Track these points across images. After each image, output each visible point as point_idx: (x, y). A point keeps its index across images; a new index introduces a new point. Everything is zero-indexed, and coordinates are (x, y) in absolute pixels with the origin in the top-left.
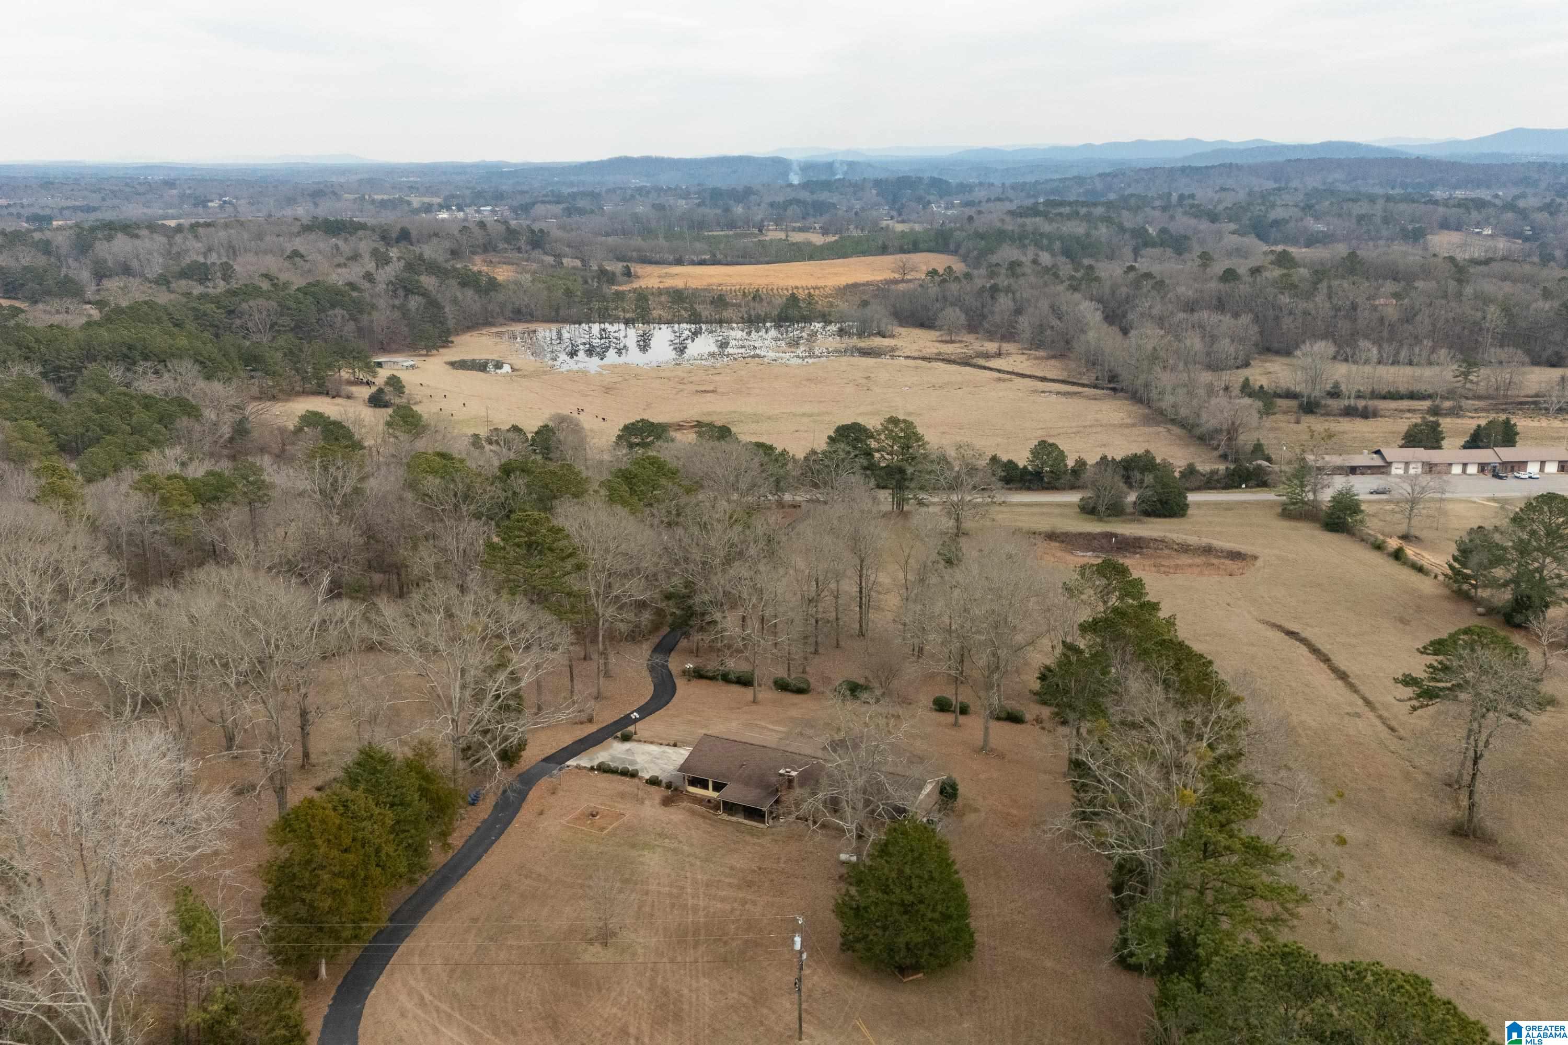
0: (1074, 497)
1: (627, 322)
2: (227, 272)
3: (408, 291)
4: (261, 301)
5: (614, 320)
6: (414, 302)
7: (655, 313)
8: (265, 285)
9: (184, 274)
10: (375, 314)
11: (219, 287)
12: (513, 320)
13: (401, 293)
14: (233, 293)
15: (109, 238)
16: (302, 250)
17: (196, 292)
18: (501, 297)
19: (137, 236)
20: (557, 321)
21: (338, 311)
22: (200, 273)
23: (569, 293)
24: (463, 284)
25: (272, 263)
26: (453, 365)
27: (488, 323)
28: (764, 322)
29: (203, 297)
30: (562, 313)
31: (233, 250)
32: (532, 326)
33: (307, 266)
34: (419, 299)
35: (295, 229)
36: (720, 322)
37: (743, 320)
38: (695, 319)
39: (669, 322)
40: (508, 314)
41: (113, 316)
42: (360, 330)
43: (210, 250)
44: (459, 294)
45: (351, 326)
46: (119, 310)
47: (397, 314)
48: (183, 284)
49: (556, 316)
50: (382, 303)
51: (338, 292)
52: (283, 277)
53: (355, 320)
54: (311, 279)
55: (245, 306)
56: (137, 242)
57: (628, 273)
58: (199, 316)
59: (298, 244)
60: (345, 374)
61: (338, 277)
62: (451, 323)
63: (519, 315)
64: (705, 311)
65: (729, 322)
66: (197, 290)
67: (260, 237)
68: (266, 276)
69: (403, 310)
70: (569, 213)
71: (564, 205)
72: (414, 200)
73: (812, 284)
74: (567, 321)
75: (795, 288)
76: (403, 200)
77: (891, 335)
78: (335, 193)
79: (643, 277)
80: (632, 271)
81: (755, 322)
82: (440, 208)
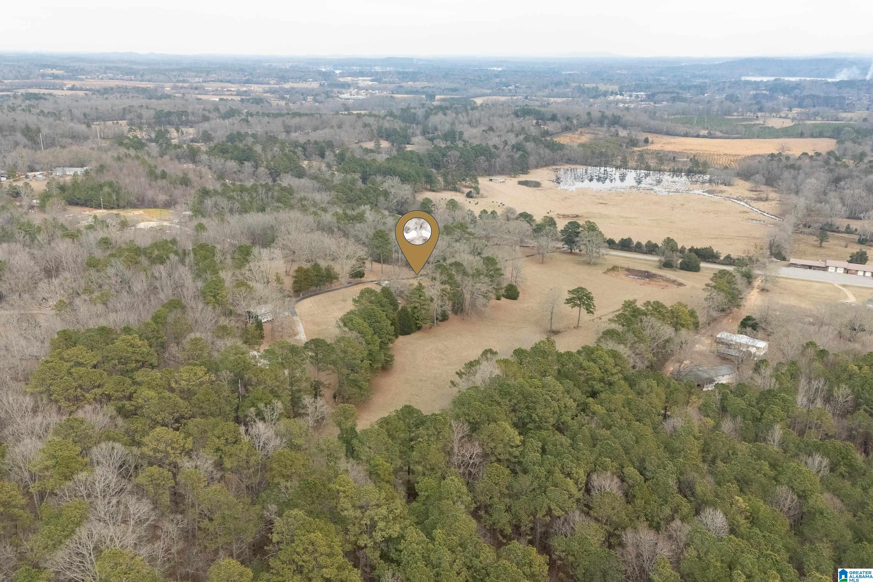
0: (656, 258)
2: (461, 135)
4: (455, 152)
5: (612, 166)
6: (518, 155)
7: (630, 164)
8: (460, 145)
9: (445, 135)
10: (499, 159)
16: (498, 126)
18: (563, 153)
20: (585, 165)
22: (451, 135)
23: (593, 152)
26: (521, 183)
28: (681, 172)
30: (589, 161)
32: (573, 167)
33: (488, 135)
34: (521, 153)
35: (509, 113)
36: (660, 171)
37: (670, 171)
38: (648, 168)
39: (635, 169)
40: (564, 160)
42: (488, 165)
44: (542, 152)
45: (486, 163)
47: (509, 159)
48: (438, 141)
49: (586, 163)
50: (504, 154)
51: (488, 149)
53: (489, 161)
54: (481, 143)
55: (449, 153)
57: (646, 141)
59: (499, 123)
60: (467, 184)
62: (532, 163)
63: (569, 161)
64: (652, 163)
65: (664, 171)
66: (440, 144)
69: (512, 158)
70: (674, 100)
71: (673, 95)
72: (602, 87)
73: (737, 153)
74: (590, 165)
75: (725, 154)
76: (596, 89)
77: (729, 184)
78: (567, 83)
79: (652, 143)
80: (650, 140)
81: (676, 172)
82: (612, 93)
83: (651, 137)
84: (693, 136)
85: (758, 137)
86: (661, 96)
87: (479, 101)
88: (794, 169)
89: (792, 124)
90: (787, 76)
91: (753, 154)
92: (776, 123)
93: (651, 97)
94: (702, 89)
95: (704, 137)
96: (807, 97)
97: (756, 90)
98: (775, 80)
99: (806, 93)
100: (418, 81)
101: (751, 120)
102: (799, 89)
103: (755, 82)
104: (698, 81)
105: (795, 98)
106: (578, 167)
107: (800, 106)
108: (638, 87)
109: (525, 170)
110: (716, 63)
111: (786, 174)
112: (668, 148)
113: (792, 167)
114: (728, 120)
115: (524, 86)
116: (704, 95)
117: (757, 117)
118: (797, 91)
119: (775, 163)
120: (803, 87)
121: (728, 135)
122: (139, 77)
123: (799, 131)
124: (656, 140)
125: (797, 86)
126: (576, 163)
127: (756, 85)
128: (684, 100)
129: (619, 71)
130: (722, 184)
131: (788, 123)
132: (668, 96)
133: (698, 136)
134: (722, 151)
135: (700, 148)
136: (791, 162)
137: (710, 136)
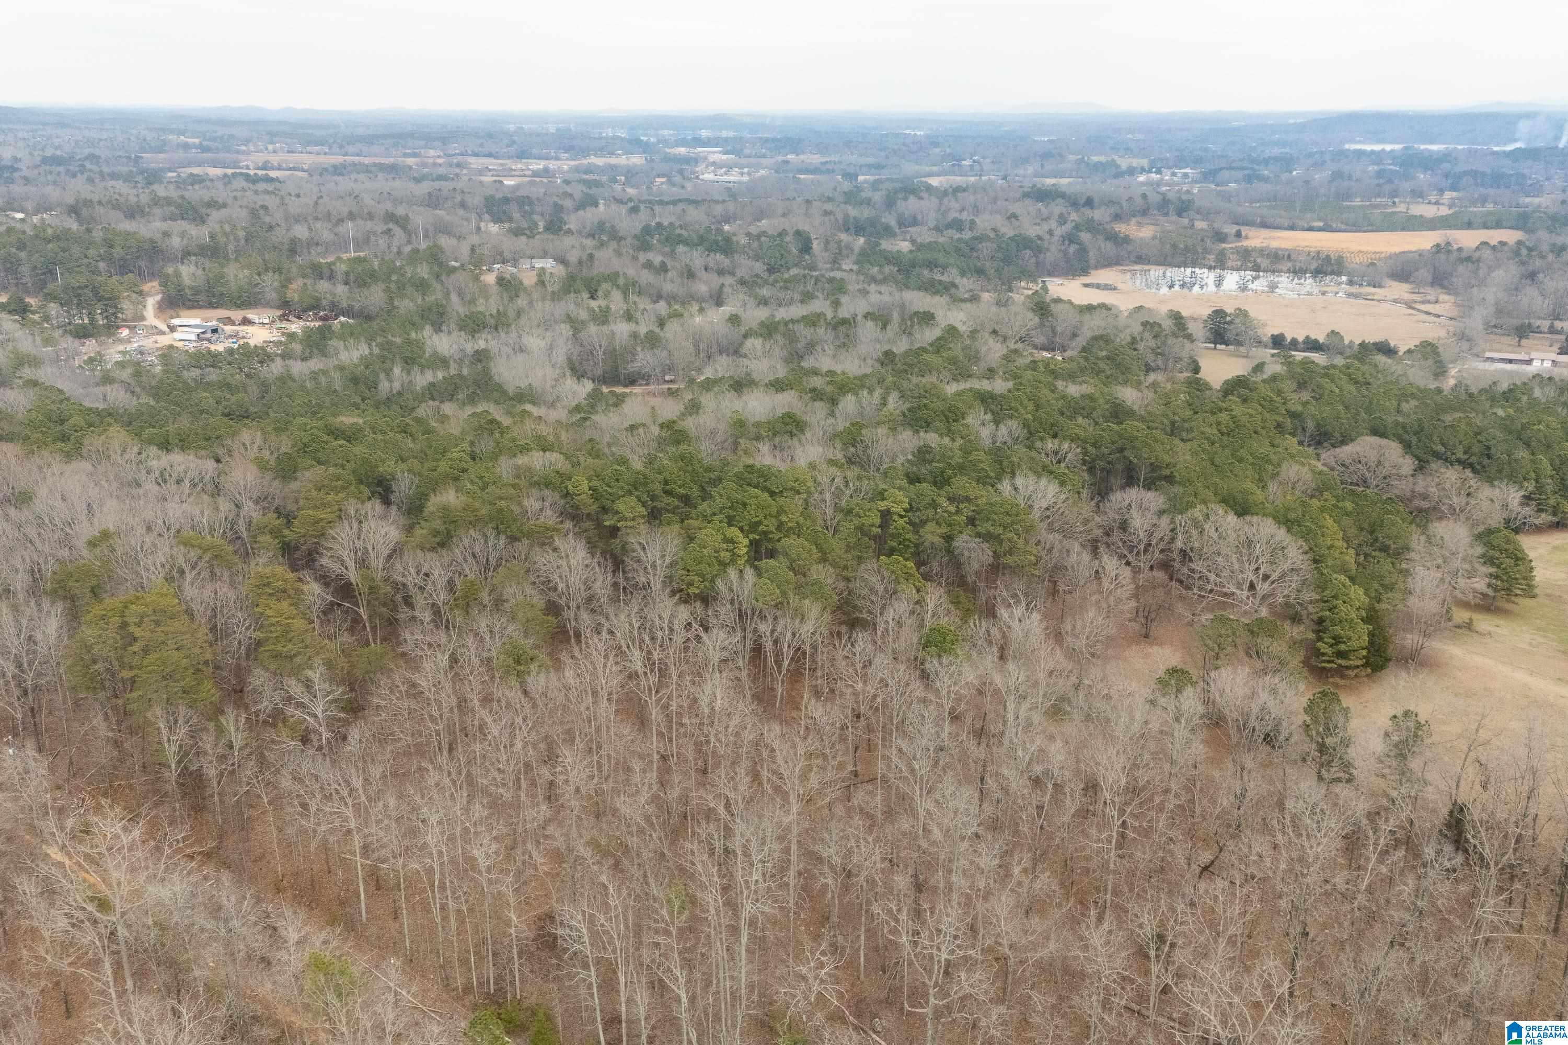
1: (1210, 268)
2: (973, 224)
3: (1071, 242)
4: (989, 244)
5: (1202, 266)
6: (1073, 248)
7: (1230, 263)
8: (992, 235)
9: (949, 226)
10: (1048, 254)
11: (967, 235)
12: (1136, 263)
13: (1067, 242)
14: (975, 238)
15: (906, 199)
16: (1018, 212)
17: (956, 237)
18: (1130, 248)
19: (922, 198)
20: (1165, 265)
21: (1028, 251)
22: (957, 225)
24: (1107, 239)
25: (998, 221)
26: (1086, 285)
27: (1118, 263)
28: (1305, 273)
29: (959, 240)
30: (1169, 259)
31: (977, 210)
32: (1146, 267)
33: (1017, 223)
34: (1076, 246)
35: (1018, 195)
36: (1274, 271)
37: (1289, 271)
38: (1257, 268)
40: (1132, 259)
41: (921, 247)
42: (1037, 263)
43: (962, 210)
44: (1103, 246)
45: (1033, 260)
46: (922, 245)
47: (1061, 255)
48: (951, 232)
49: (1164, 261)
50: (1053, 248)
51: (1031, 241)
52: (1003, 230)
53: (1037, 257)
54: (1017, 232)
55: (980, 246)
56: (922, 202)
57: (1238, 235)
58: (958, 250)
59: (1016, 208)
60: (1023, 284)
61: (1032, 232)
62: (1092, 261)
63: (1140, 259)
64: (1264, 263)
65: (1280, 271)
66: (957, 236)
67: (995, 201)
68: (994, 230)
69: (1065, 253)
70: (1249, 179)
71: (1246, 172)
72: (1124, 163)
73: (1377, 250)
74: (1171, 265)
75: (1360, 252)
76: (1113, 164)
77: (1380, 286)
78: (1061, 155)
79: (1247, 238)
80: (1243, 234)
81: (1298, 272)
82: (1143, 170)
83: (1245, 230)
84: (1303, 229)
85: (1403, 229)
86: (1226, 174)
87: (934, 182)
88: (1473, 263)
89: (1450, 212)
90: (1424, 143)
91: (1402, 249)
92: (1428, 211)
93: (1209, 176)
94: (1287, 162)
95: (1320, 229)
96: (1466, 173)
97: (1377, 164)
98: (1406, 148)
99: (1460, 168)
100: (803, 153)
101: (1385, 206)
102: (1449, 162)
103: (1372, 152)
104: (1276, 151)
105: (1447, 176)
106: (1153, 268)
107: (1453, 188)
108: (1180, 161)
109: (1085, 271)
110: (1292, 121)
111: (1461, 269)
112: (1274, 244)
113: (1468, 259)
114: (1348, 207)
115: (988, 160)
116: (1291, 172)
117: (1394, 203)
118: (1446, 166)
119: (1443, 257)
120: (1456, 159)
121: (1354, 227)
122: (336, 149)
123: (1466, 219)
124: (1251, 234)
125: (1446, 157)
126: (1149, 262)
127: (1377, 157)
128: (1266, 180)
129: (1130, 136)
130: (1369, 285)
131: (1444, 211)
132: (1239, 174)
133: (1311, 229)
134: (1355, 247)
135: (1319, 244)
136: (1464, 255)
137: (1327, 228)
